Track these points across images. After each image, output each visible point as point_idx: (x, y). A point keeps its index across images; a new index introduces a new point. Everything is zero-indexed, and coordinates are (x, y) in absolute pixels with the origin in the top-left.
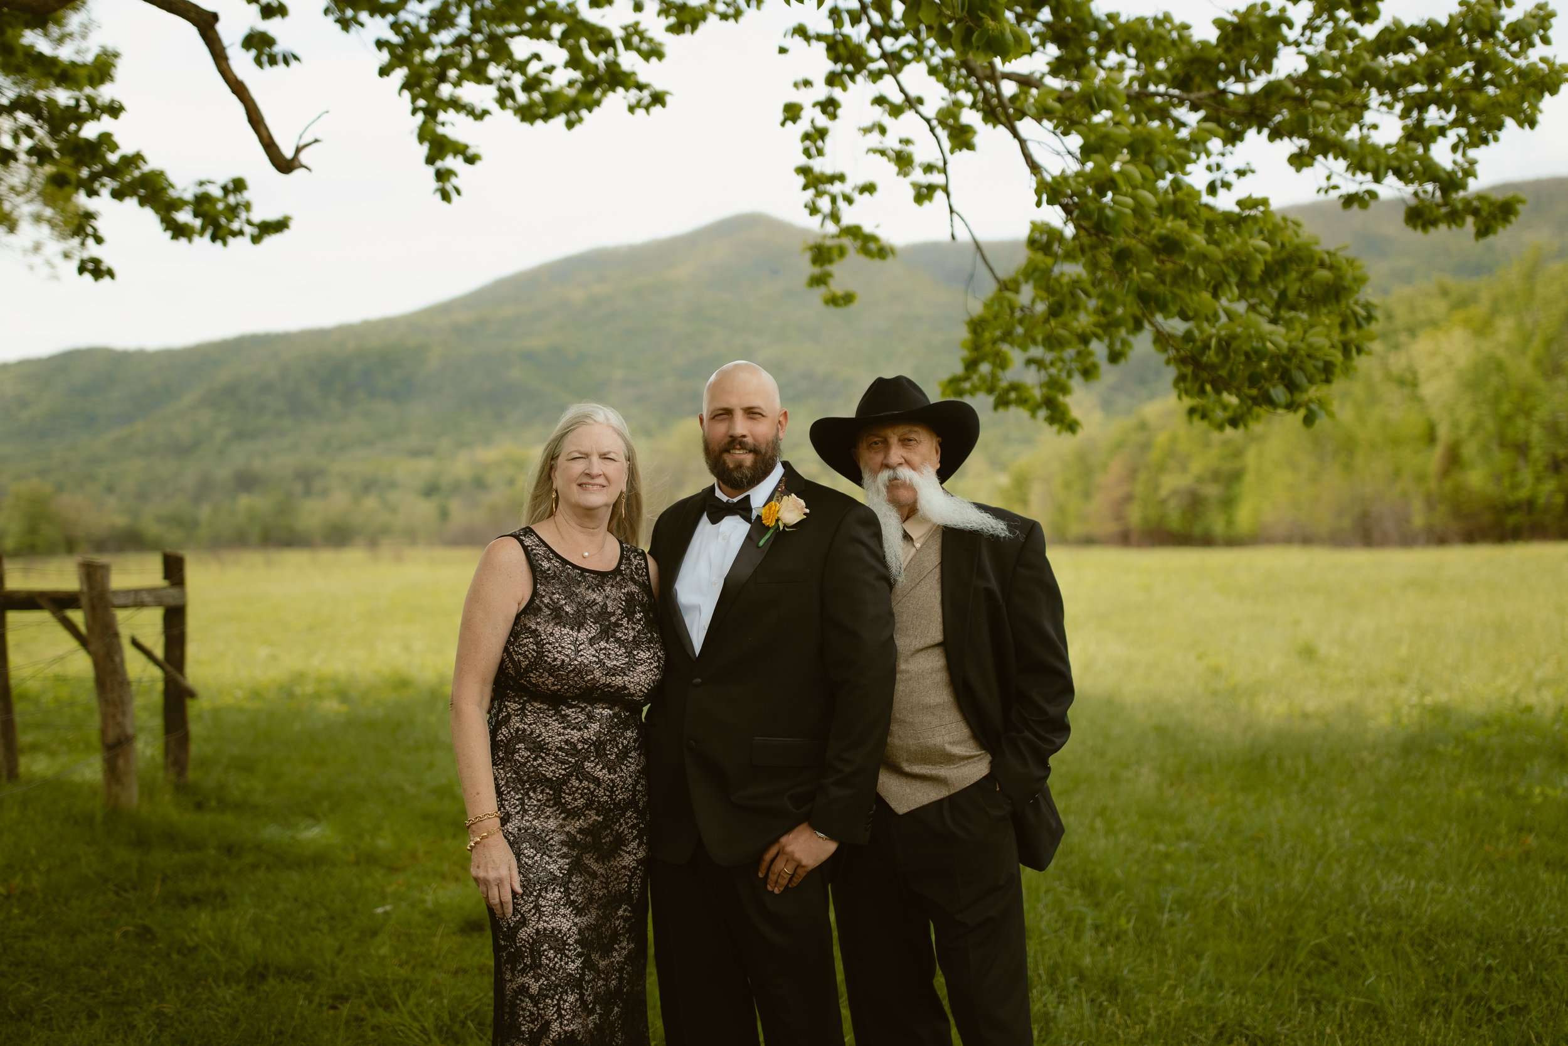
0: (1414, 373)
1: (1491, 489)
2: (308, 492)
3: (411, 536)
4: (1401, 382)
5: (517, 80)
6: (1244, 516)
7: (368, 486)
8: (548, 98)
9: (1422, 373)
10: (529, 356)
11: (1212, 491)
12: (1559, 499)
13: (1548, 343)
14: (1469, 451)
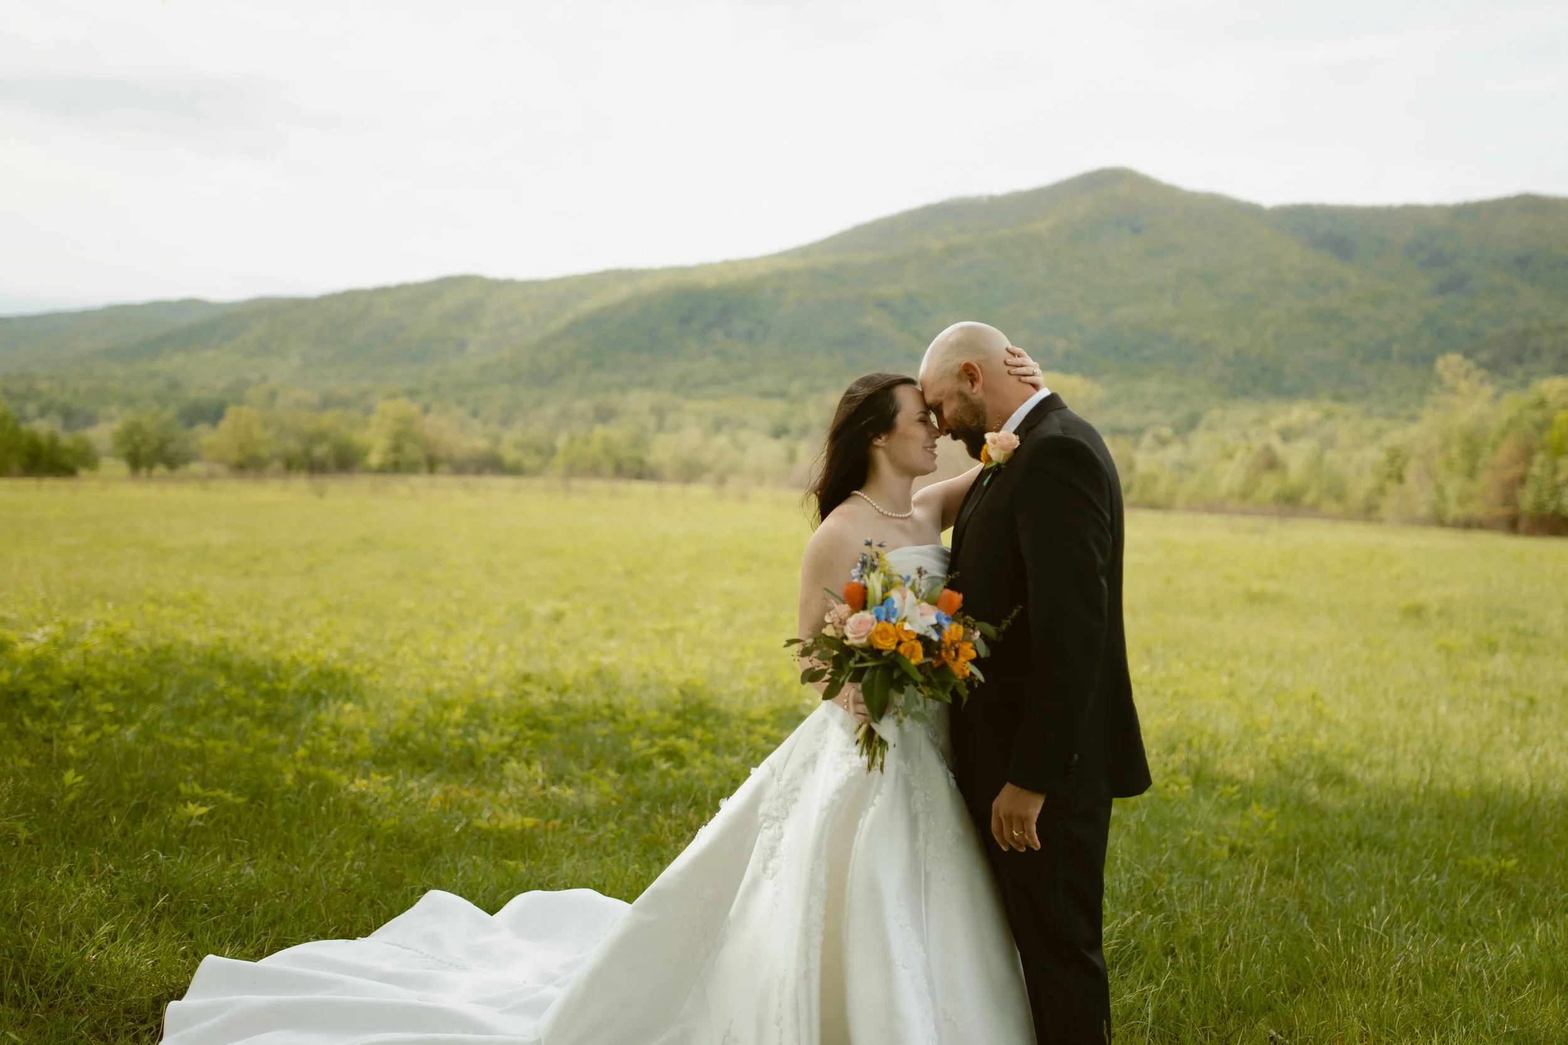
3: (758, 477)
10: (883, 304)
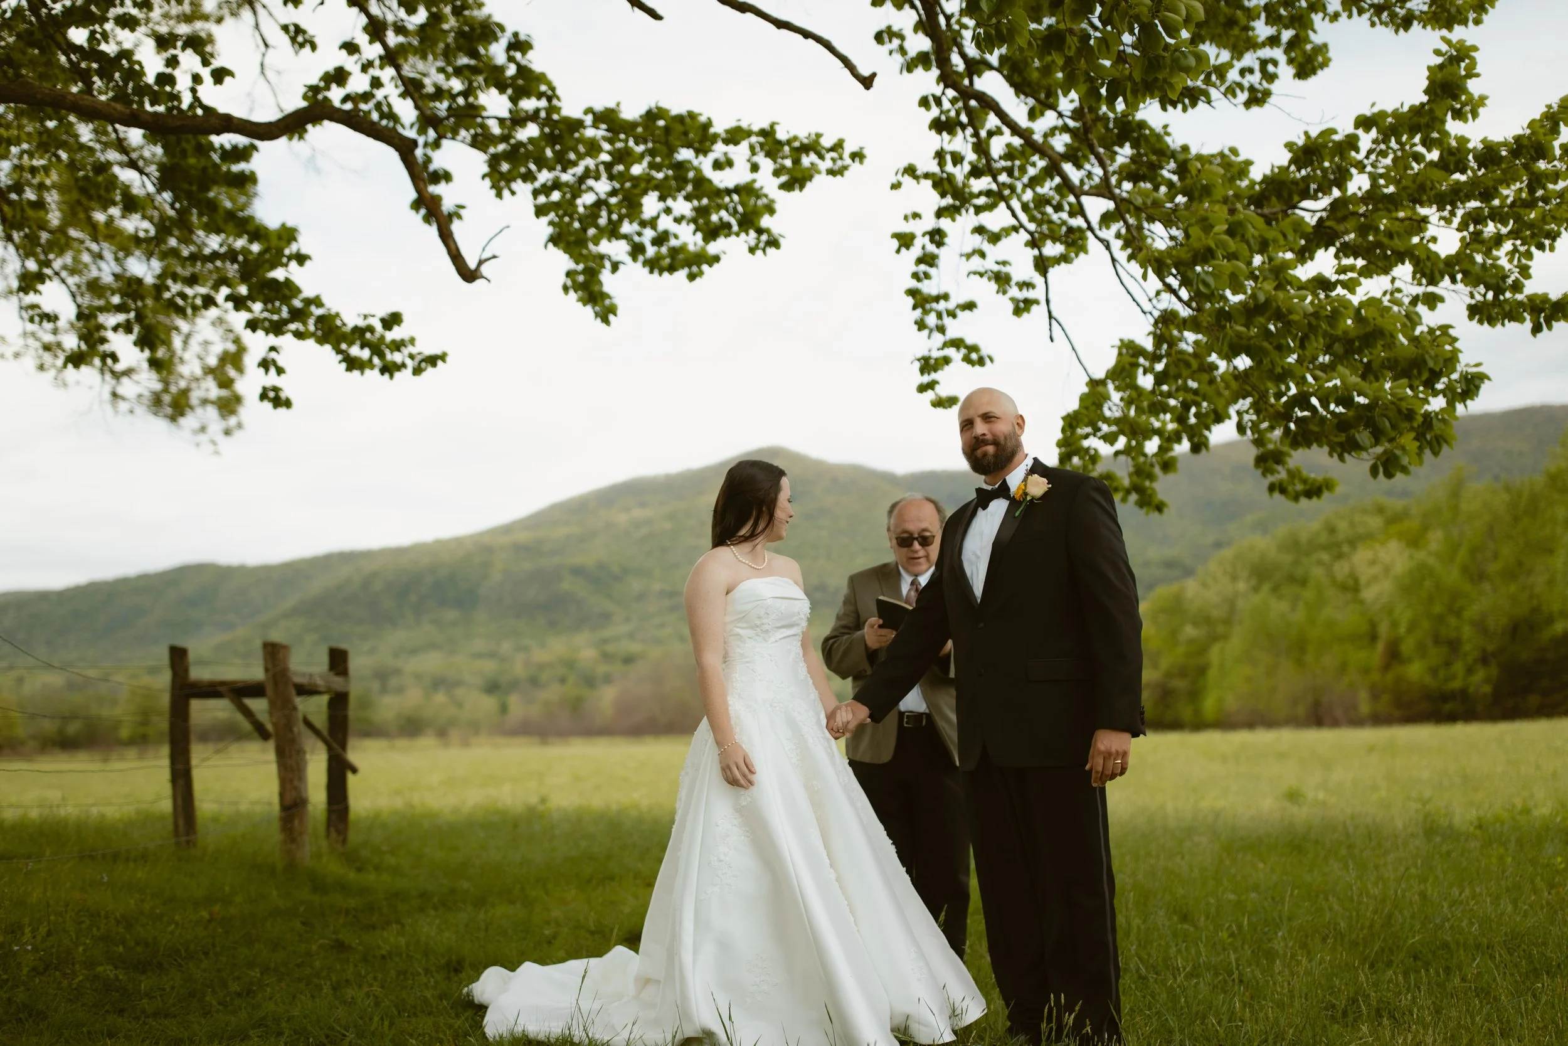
0: (1356, 581)
1: (1428, 680)
2: (384, 690)
3: (474, 728)
4: (1344, 588)
5: (649, 234)
6: (1209, 705)
7: (438, 683)
8: (674, 252)
9: (1363, 580)
10: (578, 571)
11: (1179, 684)
12: (1487, 689)
13: (1474, 551)
14: (1407, 647)
